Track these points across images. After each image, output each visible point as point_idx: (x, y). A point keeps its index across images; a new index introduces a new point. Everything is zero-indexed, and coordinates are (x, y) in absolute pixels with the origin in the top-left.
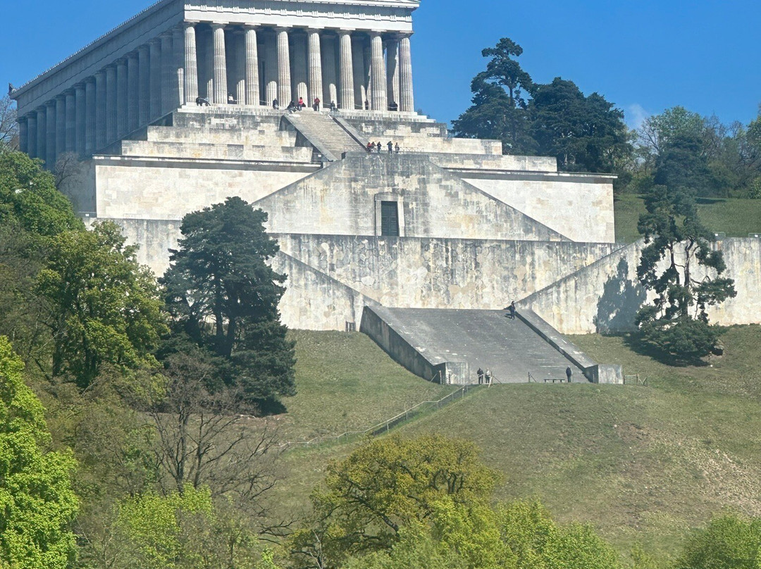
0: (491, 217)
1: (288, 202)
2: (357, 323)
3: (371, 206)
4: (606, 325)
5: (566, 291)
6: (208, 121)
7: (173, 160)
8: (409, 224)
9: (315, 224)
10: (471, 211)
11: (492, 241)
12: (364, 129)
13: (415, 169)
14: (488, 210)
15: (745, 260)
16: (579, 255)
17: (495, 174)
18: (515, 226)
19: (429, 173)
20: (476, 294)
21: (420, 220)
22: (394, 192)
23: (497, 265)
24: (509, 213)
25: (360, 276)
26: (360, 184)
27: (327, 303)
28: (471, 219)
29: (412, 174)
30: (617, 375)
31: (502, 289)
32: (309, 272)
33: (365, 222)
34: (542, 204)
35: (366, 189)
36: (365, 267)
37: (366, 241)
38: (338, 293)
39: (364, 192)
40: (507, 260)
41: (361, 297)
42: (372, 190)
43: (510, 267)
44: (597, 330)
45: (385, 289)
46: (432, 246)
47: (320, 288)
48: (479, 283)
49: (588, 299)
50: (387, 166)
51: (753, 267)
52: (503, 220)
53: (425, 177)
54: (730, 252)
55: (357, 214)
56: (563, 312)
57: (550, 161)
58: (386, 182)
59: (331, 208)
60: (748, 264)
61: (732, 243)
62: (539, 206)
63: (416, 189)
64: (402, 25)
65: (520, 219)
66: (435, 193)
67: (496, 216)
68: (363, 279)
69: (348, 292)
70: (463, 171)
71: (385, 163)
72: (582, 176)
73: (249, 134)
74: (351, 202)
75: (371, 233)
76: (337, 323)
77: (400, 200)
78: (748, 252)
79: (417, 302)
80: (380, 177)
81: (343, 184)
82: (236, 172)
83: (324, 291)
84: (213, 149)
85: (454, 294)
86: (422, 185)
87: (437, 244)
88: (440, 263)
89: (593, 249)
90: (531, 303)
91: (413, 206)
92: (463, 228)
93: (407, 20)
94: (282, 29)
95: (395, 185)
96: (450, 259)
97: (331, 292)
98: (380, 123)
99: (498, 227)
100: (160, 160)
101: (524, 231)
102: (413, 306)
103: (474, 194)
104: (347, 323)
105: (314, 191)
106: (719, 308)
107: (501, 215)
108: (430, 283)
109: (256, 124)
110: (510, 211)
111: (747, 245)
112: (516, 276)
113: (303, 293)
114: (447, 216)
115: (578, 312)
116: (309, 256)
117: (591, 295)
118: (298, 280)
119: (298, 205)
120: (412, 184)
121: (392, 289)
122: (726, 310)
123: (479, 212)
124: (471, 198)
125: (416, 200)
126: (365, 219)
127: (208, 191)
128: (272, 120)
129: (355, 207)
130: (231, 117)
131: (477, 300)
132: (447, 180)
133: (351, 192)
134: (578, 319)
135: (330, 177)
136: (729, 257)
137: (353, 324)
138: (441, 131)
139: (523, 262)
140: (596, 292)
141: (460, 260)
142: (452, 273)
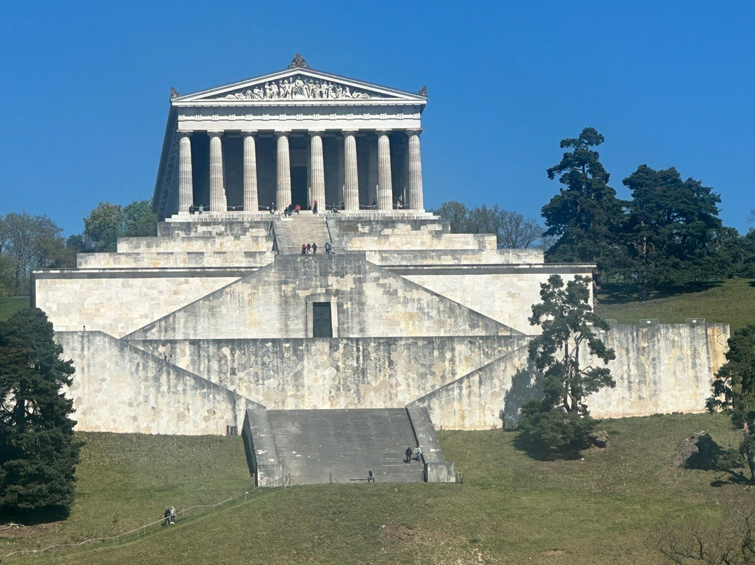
0: (434, 313)
1: (213, 307)
2: (238, 427)
3: (302, 308)
4: (513, 419)
5: (469, 386)
6: (195, 230)
7: (115, 271)
8: (343, 324)
9: (242, 328)
10: (412, 308)
11: (408, 338)
12: (360, 229)
13: (351, 268)
14: (430, 306)
15: (673, 346)
16: (504, 349)
17: (460, 269)
18: (460, 321)
19: (366, 272)
20: (390, 392)
21: (356, 320)
22: (328, 293)
23: (413, 362)
24: (453, 308)
25: (263, 379)
26: (291, 286)
27: (206, 408)
28: (411, 316)
29: (347, 274)
30: (449, 473)
31: (419, 386)
32: (188, 378)
33: (296, 324)
34: (513, 297)
35: (297, 292)
36: (269, 370)
37: (270, 344)
38: (218, 397)
39: (295, 294)
40: (425, 357)
41: (243, 401)
42: (304, 291)
43: (428, 364)
44: (504, 425)
45: (290, 391)
46: (341, 346)
47: (200, 393)
48: (393, 381)
49: (494, 394)
50: (320, 267)
51: (682, 354)
52: (446, 316)
53: (361, 276)
54: (656, 339)
55: (287, 317)
56: (465, 407)
57: (536, 253)
58: (319, 284)
59: (259, 311)
60: (676, 352)
61: (658, 330)
62: (510, 299)
63: (352, 289)
64: (411, 122)
65: (465, 314)
66: (372, 292)
67: (439, 312)
68: (266, 382)
69: (230, 397)
70: (425, 268)
71: (318, 264)
72: (556, 266)
73: (224, 241)
74: (281, 305)
75: (301, 335)
76: (217, 428)
77: (334, 300)
78: (676, 338)
79: (324, 403)
80: (312, 278)
81: (272, 287)
82: (182, 279)
83: (204, 396)
84: (171, 257)
85: (365, 393)
86: (358, 284)
87: (347, 344)
88: (350, 363)
89: (520, 342)
90: (429, 400)
91: (347, 306)
92: (403, 325)
93: (415, 117)
94: (281, 134)
95: (328, 286)
96: (361, 358)
97: (211, 396)
98: (377, 222)
99: (441, 324)
100: (101, 271)
101: (470, 326)
102: (321, 407)
103: (415, 291)
104: (228, 427)
105: (241, 296)
106: (643, 398)
107: (444, 311)
108: (339, 383)
109: (245, 230)
110: (454, 306)
111: (676, 331)
112: (434, 373)
113: (181, 398)
114: (384, 314)
115: (483, 408)
116: (209, 361)
117: (497, 389)
118: (176, 386)
119: (224, 310)
120: (348, 284)
121: (298, 390)
122: (651, 400)
123: (421, 309)
124: (411, 296)
125: (351, 300)
126: (296, 321)
127: (152, 299)
128: (262, 225)
129: (285, 309)
130: (219, 224)
131: (391, 399)
132: (385, 278)
133: (281, 295)
134: (482, 415)
135: (259, 281)
136: (654, 345)
137: (235, 428)
138: (443, 227)
139: (442, 358)
140: (503, 386)
141: (373, 359)
142: (364, 372)
